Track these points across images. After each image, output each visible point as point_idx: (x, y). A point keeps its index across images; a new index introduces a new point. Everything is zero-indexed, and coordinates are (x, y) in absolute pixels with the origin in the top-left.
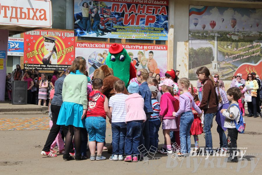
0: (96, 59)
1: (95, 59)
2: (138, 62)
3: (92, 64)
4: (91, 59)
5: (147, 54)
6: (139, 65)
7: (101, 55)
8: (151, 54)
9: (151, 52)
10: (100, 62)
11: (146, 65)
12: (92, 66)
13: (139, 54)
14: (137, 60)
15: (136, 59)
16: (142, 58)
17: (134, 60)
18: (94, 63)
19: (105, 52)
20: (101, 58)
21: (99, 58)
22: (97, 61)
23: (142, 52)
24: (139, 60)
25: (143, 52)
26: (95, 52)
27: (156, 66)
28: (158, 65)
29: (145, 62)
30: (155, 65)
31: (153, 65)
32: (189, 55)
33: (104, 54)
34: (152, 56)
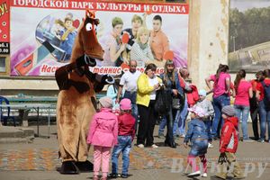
0: (52, 32)
1: (49, 32)
2: (133, 37)
3: (44, 41)
4: (41, 30)
5: (149, 21)
6: (133, 42)
7: (60, 23)
8: (158, 21)
9: (158, 18)
10: (59, 37)
11: (148, 43)
12: (44, 44)
13: (133, 21)
14: (131, 34)
15: (129, 31)
16: (141, 29)
17: (125, 32)
18: (47, 39)
19: (69, 16)
20: (62, 29)
21: (56, 28)
22: (53, 35)
23: (140, 18)
24: (134, 33)
25: (142, 18)
26: (48, 17)
27: (168, 45)
28: (170, 43)
29: (146, 37)
30: (164, 43)
31: (162, 44)
32: (230, 23)
33: (66, 20)
34: (158, 27)
